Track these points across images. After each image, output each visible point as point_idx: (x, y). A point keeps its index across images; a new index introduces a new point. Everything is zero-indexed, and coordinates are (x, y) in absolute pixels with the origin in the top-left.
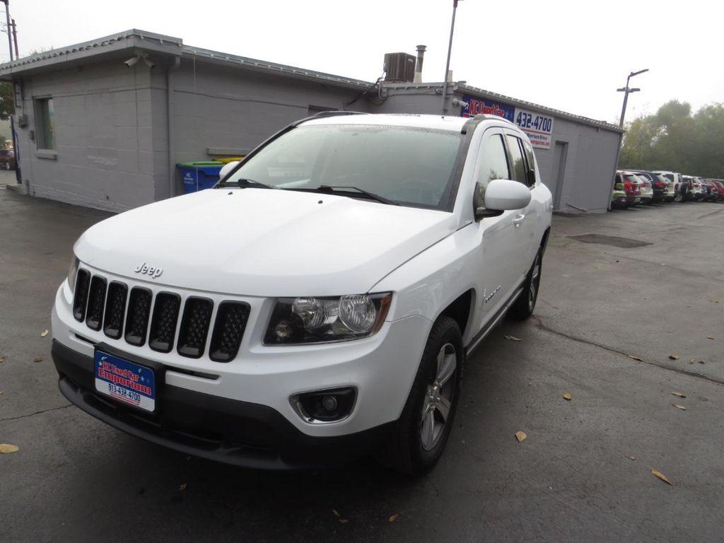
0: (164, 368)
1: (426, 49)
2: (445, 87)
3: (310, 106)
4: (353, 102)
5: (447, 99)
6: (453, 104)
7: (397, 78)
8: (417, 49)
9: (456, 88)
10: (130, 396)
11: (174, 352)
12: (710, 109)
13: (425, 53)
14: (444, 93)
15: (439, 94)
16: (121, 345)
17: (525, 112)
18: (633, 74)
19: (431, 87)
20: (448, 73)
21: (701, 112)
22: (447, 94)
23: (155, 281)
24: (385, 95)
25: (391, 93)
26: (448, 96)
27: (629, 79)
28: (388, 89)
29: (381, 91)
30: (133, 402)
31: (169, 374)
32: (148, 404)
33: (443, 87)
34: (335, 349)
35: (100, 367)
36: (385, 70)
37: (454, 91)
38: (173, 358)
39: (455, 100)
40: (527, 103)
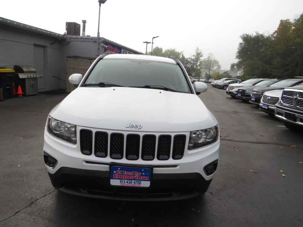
0: (152, 167)
1: (86, 22)
2: (98, 39)
3: (34, 44)
4: (54, 43)
5: (99, 44)
6: (102, 46)
7: (73, 33)
8: (82, 21)
9: (103, 40)
10: (135, 183)
11: (156, 159)
12: (168, 50)
13: (86, 24)
14: (98, 41)
15: (95, 42)
16: (124, 161)
17: (125, 50)
18: (154, 38)
19: (91, 39)
20: (98, 33)
21: (166, 51)
22: (99, 42)
23: (139, 130)
24: (69, 41)
25: (72, 40)
26: (100, 43)
27: (153, 39)
28: (70, 38)
29: (67, 39)
30: (137, 185)
31: (155, 169)
32: (146, 184)
33: (97, 39)
34: (212, 147)
35: (115, 173)
36: (67, 29)
37: (102, 41)
38: (156, 162)
39: (102, 45)
40: (126, 47)
